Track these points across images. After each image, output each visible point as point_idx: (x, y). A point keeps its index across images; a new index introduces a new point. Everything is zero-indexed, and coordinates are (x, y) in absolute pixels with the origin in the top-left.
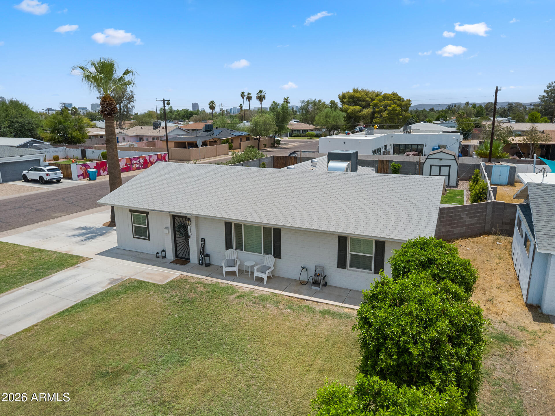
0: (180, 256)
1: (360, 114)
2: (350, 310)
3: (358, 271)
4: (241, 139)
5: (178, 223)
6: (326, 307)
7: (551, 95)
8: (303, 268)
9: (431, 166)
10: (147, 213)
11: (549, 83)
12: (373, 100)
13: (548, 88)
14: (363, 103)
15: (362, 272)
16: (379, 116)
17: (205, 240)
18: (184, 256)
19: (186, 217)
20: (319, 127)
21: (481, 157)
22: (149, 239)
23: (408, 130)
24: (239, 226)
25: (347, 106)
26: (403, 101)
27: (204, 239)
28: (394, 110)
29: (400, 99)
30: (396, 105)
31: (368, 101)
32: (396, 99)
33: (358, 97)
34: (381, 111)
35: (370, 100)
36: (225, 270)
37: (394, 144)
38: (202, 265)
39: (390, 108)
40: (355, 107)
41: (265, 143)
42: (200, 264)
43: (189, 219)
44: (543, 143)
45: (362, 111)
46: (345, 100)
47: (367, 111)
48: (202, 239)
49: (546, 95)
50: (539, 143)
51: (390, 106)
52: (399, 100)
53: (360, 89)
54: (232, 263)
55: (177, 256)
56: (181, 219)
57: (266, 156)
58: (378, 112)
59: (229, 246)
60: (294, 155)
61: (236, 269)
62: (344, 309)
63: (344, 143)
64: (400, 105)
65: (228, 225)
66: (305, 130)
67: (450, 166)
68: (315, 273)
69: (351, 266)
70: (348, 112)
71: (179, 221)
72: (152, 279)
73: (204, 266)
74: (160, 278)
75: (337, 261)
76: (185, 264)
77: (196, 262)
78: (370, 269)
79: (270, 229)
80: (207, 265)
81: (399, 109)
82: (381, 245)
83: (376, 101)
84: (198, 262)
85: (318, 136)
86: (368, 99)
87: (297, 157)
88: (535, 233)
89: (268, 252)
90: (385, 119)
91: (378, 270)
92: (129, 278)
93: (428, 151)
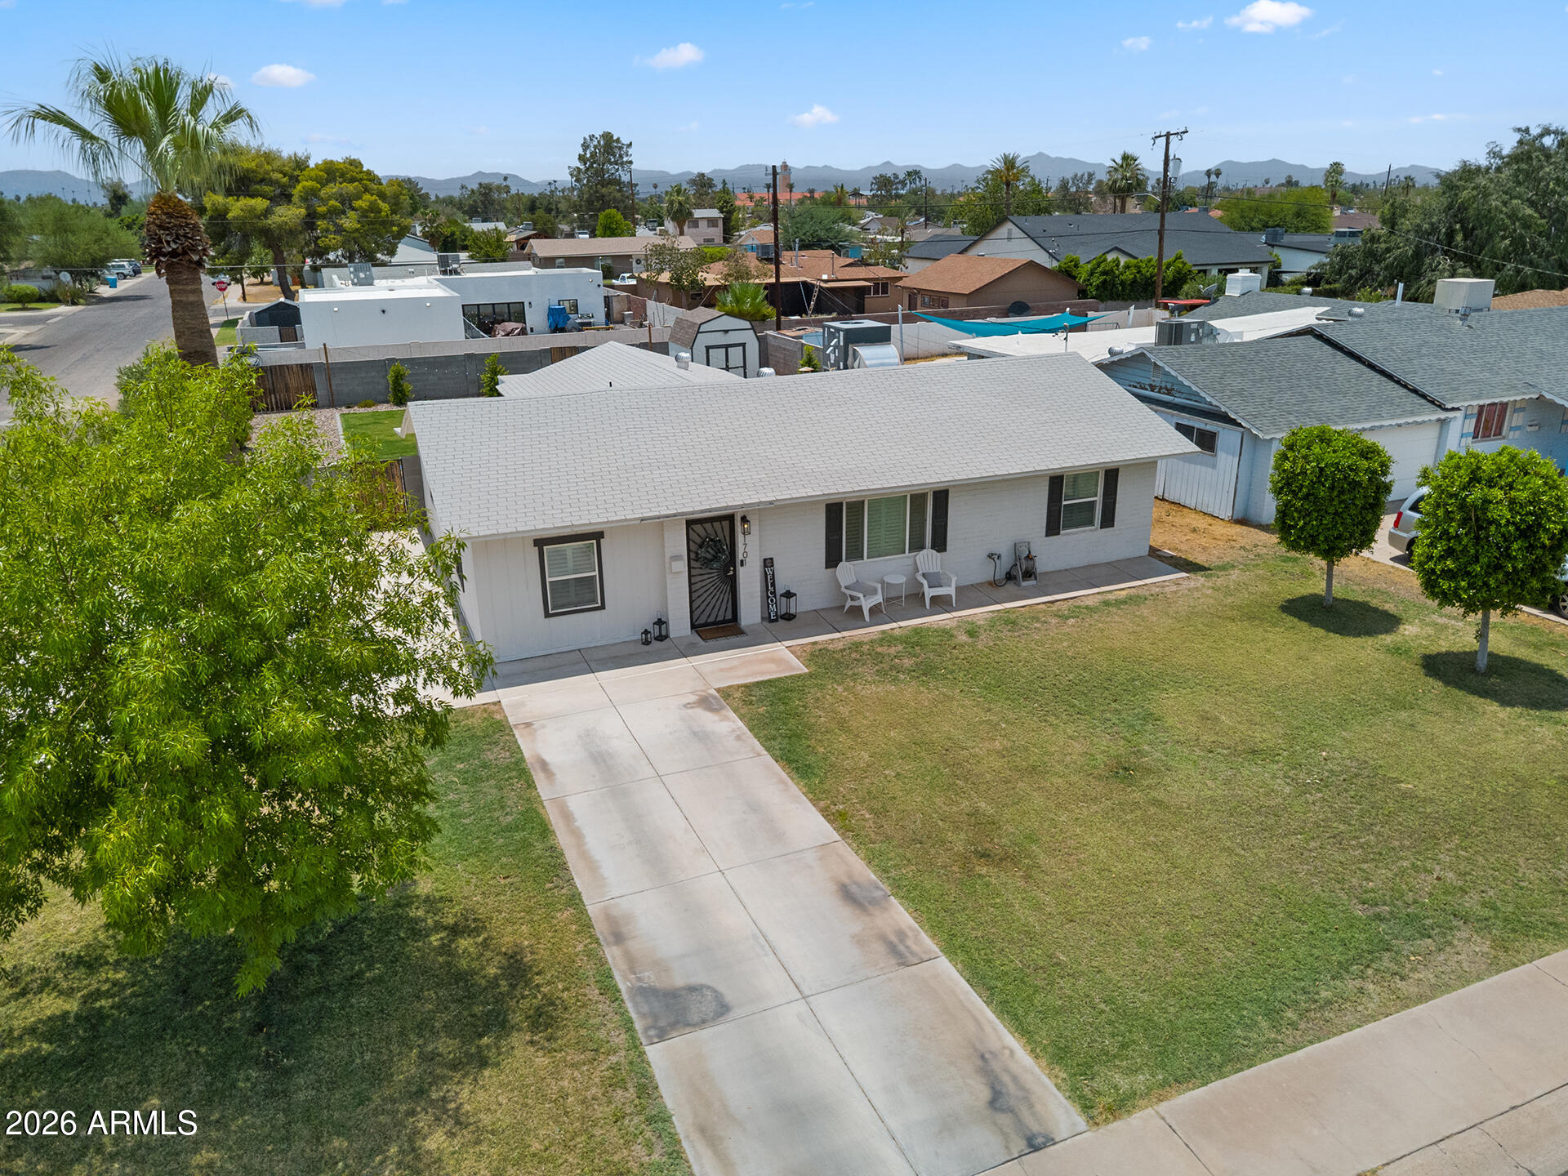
0: (702, 621)
1: (269, 222)
2: (1125, 592)
3: (1077, 533)
5: (699, 540)
7: (592, 166)
8: (989, 555)
9: (708, 348)
10: (598, 536)
11: (584, 139)
13: (583, 150)
14: (267, 188)
15: (1080, 532)
16: (331, 227)
17: (772, 563)
18: (725, 618)
19: (730, 518)
22: (603, 606)
23: (455, 266)
24: (856, 507)
25: (220, 199)
26: (382, 183)
27: (771, 559)
28: (373, 208)
29: (371, 177)
30: (373, 196)
31: (278, 182)
32: (363, 177)
35: (285, 180)
36: (866, 605)
38: (775, 621)
39: (361, 204)
40: (252, 202)
42: (771, 621)
43: (744, 519)
45: (273, 213)
47: (288, 214)
48: (765, 560)
51: (357, 197)
52: (373, 181)
55: (692, 623)
59: (832, 561)
61: (878, 598)
62: (1116, 592)
63: (383, 312)
64: (382, 196)
65: (833, 511)
67: (743, 345)
68: (1018, 558)
69: (1065, 527)
70: (230, 215)
71: (703, 534)
72: (763, 673)
73: (781, 622)
74: (773, 667)
75: (1045, 525)
76: (740, 632)
77: (759, 620)
78: (1091, 523)
79: (924, 496)
80: (789, 617)
81: (384, 207)
82: (1112, 475)
83: (310, 183)
84: (762, 619)
85: (52, 298)
86: (277, 176)
87: (309, 366)
88: (1233, 416)
89: (916, 545)
90: (354, 238)
91: (1108, 521)
92: (718, 690)
93: (536, 317)
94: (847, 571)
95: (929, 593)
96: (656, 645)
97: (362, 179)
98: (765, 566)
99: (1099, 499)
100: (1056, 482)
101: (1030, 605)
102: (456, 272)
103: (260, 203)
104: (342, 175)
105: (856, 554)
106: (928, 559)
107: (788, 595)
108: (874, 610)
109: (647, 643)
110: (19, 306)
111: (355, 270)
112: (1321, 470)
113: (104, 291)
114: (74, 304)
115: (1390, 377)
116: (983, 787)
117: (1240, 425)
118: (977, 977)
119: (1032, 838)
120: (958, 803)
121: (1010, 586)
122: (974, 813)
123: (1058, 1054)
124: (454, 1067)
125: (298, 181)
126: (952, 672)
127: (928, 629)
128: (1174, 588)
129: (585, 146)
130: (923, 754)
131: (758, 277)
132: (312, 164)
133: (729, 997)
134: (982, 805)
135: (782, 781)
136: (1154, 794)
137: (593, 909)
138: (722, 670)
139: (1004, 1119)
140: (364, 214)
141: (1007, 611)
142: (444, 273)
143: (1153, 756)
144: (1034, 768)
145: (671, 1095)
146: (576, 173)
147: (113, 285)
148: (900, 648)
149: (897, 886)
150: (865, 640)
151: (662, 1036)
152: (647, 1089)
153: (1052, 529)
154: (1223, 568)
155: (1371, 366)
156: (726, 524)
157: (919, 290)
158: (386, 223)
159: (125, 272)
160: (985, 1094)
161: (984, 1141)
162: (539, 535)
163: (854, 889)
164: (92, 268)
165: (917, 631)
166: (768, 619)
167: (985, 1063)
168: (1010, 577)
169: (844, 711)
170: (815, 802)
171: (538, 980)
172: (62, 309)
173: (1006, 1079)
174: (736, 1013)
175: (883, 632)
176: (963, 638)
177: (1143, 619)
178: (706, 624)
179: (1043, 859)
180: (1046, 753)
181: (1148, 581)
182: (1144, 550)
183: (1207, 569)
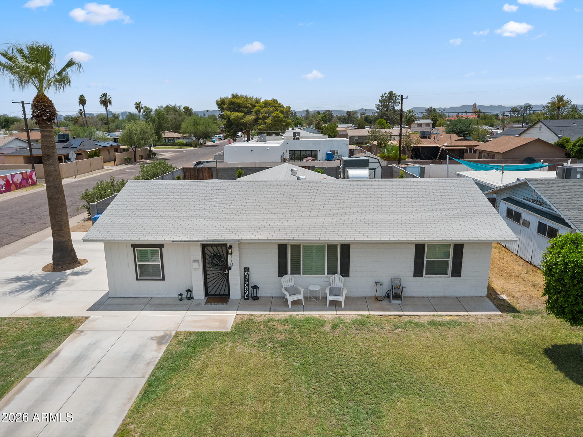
0: (213, 293)
1: (243, 120)
2: (451, 317)
3: (435, 277)
4: (108, 150)
5: (210, 254)
6: (428, 319)
7: (384, 104)
8: (376, 283)
10: (161, 246)
11: (382, 94)
12: (254, 106)
13: (381, 98)
14: (244, 109)
15: (438, 277)
16: (263, 122)
17: (249, 270)
18: (222, 293)
19: (225, 245)
20: (187, 135)
21: (385, 160)
22: (163, 279)
23: (298, 136)
24: (296, 248)
25: (229, 112)
26: (283, 108)
27: (249, 268)
28: (277, 116)
29: (280, 105)
30: (278, 112)
31: (249, 107)
32: (277, 105)
33: (239, 103)
34: (264, 118)
35: (251, 106)
36: (290, 299)
37: (289, 151)
38: (248, 299)
39: (274, 115)
40: (238, 114)
41: (143, 155)
42: (245, 299)
43: (231, 247)
44: (415, 145)
45: (245, 118)
46: (225, 106)
47: (250, 118)
48: (245, 268)
49: (381, 104)
50: (412, 145)
51: (273, 112)
52: (280, 107)
53: (239, 95)
54: (294, 291)
55: (207, 294)
56: (215, 248)
57: (177, 168)
58: (261, 119)
59: (282, 272)
60: (201, 166)
61: (301, 297)
62: (444, 317)
63: (252, 151)
64: (282, 112)
65: (282, 248)
66: (171, 139)
70: (231, 118)
71: (212, 251)
72: (208, 327)
73: (251, 300)
74: (216, 324)
75: (413, 270)
76: (226, 302)
77: (240, 297)
78: (446, 273)
79: (336, 246)
80: (256, 298)
81: (281, 115)
82: (459, 248)
83: (259, 108)
84: (242, 297)
85: (187, 145)
86: (249, 105)
87: (211, 168)
88: (567, 221)
89: (332, 271)
90: (269, 126)
91: (457, 272)
92: (177, 332)
93: (321, 156)
94: (288, 280)
95: (330, 298)
96: (185, 301)
97: (276, 106)
98: (245, 271)
99: (450, 260)
100: (420, 248)
101: (385, 315)
102: (298, 139)
103: (241, 114)
104: (270, 105)
105: (296, 270)
106: (337, 280)
107: (255, 287)
108: (294, 303)
109: (181, 299)
110: (180, 147)
111: (260, 137)
112: (567, 264)
113: (209, 143)
114: (195, 147)
117: (570, 227)
125: (255, 107)
126: (297, 349)
127: (314, 319)
128: (485, 321)
129: (382, 97)
131: (415, 144)
132: (262, 101)
138: (193, 321)
140: (274, 117)
141: (368, 316)
146: (378, 107)
147: (214, 141)
148: (289, 327)
154: (531, 313)
156: (224, 248)
157: (483, 151)
158: (281, 121)
159: (221, 138)
162: (133, 243)
164: (207, 136)
166: (245, 298)
168: (388, 296)
169: (216, 360)
172: (192, 148)
175: (291, 316)
176: (327, 328)
177: (445, 337)
178: (215, 295)
181: (471, 313)
182: (484, 292)
183: (518, 312)
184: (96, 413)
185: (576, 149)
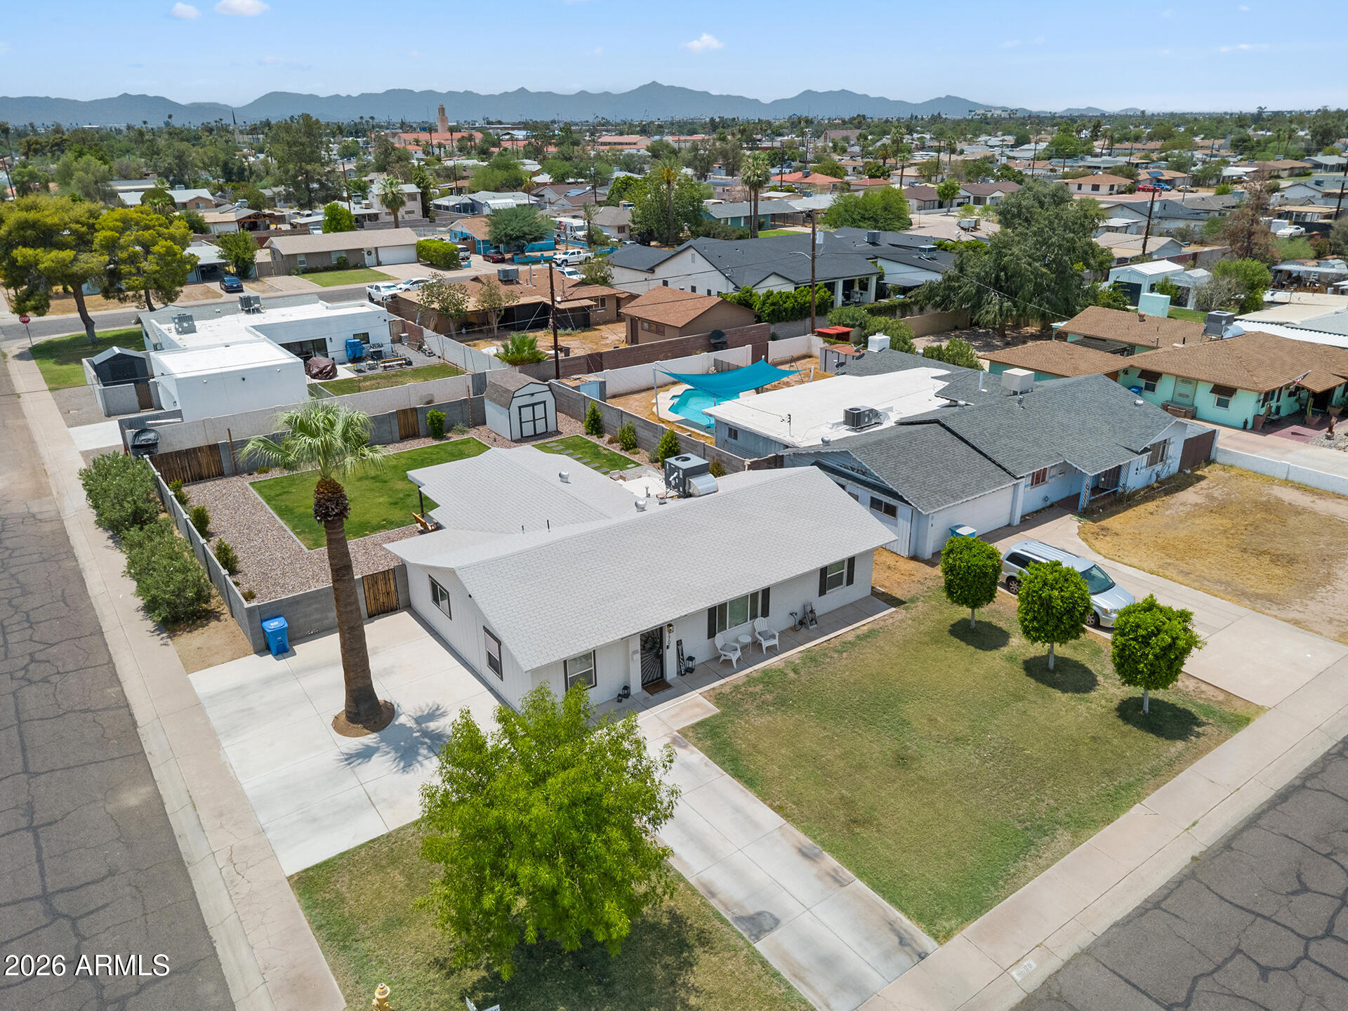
0: (647, 680)
1: (78, 268)
2: (866, 627)
3: (835, 591)
6: (852, 635)
8: (791, 613)
9: (520, 408)
12: (95, 229)
14: (70, 239)
15: (837, 590)
16: (134, 271)
17: (682, 644)
18: (655, 678)
22: (595, 684)
23: (256, 306)
24: (723, 607)
25: (29, 252)
27: (682, 641)
28: (169, 252)
30: (169, 241)
34: (133, 259)
35: (84, 229)
38: (685, 677)
39: (160, 249)
40: (60, 254)
42: (683, 677)
43: (668, 627)
44: (508, 305)
45: (80, 261)
47: (94, 260)
48: (679, 642)
50: (502, 305)
51: (155, 243)
54: (730, 649)
55: (644, 682)
58: (126, 262)
59: (712, 634)
61: (739, 652)
62: (861, 628)
63: (243, 380)
65: (711, 612)
67: (544, 402)
68: (805, 613)
69: (830, 588)
72: (696, 716)
73: (688, 676)
74: (698, 710)
75: (818, 591)
76: (668, 686)
77: (676, 676)
78: (842, 583)
79: (757, 595)
80: (690, 670)
82: (851, 562)
83: (109, 233)
84: (678, 675)
87: (216, 446)
88: (906, 499)
89: (754, 616)
90: (154, 279)
91: (850, 580)
92: (678, 731)
93: (337, 350)
94: (720, 639)
95: (765, 644)
96: (625, 700)
97: (154, 226)
98: (678, 647)
99: (846, 572)
100: (824, 572)
101: (819, 644)
102: (257, 311)
103: (68, 254)
104: (137, 224)
105: (723, 628)
106: (760, 623)
107: (691, 659)
108: (738, 661)
109: (620, 701)
112: (969, 566)
115: (985, 456)
116: (840, 780)
117: (911, 505)
118: (875, 888)
119: (873, 808)
120: (832, 793)
121: (803, 630)
122: (842, 798)
123: (919, 917)
124: (680, 969)
126: (795, 702)
127: (769, 670)
128: (891, 621)
130: (803, 763)
133: (777, 915)
134: (844, 792)
135: (741, 790)
136: (919, 773)
137: (692, 881)
138: (673, 716)
139: (907, 949)
140: (161, 257)
141: (808, 650)
142: (248, 312)
143: (913, 749)
144: (860, 764)
145: (776, 964)
148: (761, 686)
149: (823, 844)
150: (740, 683)
151: (758, 938)
152: (764, 963)
153: (822, 592)
154: (913, 600)
155: (973, 447)
156: (659, 633)
160: (896, 940)
161: (902, 959)
162: (565, 660)
163: (804, 850)
165: (765, 672)
167: (892, 926)
168: (801, 623)
169: (752, 737)
170: (764, 801)
171: (689, 922)
173: (902, 932)
174: (783, 922)
175: (747, 676)
176: (792, 675)
177: (882, 648)
178: (650, 682)
179: (882, 820)
180: (862, 754)
181: (876, 617)
182: (869, 592)
183: (905, 603)
184: (737, 810)
185: (768, 309)
